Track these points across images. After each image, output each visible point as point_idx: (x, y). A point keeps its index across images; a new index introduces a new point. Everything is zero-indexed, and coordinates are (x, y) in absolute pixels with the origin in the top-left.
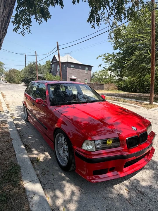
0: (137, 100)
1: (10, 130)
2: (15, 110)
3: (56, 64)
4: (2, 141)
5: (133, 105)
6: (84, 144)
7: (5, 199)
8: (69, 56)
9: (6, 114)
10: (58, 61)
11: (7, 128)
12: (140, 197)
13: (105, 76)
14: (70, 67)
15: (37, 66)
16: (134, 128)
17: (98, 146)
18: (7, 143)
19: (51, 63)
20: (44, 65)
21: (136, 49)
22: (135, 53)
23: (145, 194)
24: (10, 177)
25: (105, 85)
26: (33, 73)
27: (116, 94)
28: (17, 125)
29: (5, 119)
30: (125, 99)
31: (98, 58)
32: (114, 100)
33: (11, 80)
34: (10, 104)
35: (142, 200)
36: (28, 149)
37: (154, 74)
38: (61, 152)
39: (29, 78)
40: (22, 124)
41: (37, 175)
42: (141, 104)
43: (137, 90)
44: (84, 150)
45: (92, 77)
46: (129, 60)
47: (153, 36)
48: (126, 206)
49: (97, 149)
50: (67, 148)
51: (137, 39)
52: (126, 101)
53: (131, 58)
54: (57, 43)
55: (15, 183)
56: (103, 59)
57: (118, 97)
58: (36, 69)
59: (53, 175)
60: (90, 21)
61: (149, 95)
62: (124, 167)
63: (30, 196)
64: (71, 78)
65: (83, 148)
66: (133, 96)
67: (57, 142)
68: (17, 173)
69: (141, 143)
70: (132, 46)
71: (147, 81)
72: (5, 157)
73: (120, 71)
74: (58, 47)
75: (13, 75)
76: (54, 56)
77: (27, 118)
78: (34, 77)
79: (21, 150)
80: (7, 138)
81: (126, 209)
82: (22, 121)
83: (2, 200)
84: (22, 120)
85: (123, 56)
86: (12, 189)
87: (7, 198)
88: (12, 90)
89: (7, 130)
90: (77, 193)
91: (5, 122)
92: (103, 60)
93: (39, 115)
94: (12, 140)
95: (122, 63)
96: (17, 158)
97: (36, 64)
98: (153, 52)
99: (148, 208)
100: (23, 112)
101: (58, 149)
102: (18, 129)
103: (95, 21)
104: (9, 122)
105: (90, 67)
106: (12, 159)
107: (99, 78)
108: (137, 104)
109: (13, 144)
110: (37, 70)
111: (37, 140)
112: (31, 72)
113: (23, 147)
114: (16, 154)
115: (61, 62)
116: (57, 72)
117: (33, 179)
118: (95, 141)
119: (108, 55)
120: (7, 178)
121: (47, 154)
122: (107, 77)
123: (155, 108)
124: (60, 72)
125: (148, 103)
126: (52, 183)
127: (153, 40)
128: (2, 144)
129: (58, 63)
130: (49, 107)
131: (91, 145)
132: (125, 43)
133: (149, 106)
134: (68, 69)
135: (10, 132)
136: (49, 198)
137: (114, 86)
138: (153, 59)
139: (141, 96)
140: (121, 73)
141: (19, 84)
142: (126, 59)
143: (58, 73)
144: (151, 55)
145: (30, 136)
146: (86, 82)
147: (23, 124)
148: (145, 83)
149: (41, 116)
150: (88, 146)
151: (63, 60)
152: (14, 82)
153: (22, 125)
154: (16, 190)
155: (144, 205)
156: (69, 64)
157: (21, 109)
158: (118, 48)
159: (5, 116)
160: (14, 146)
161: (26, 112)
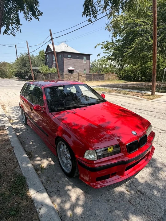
0: (139, 91)
1: (10, 137)
2: (12, 112)
3: (51, 54)
4: (3, 151)
5: (134, 97)
6: (86, 154)
7: (15, 212)
8: (65, 45)
9: (3, 118)
10: (53, 51)
11: (7, 135)
12: (140, 197)
13: (105, 65)
14: (67, 57)
15: (30, 58)
16: (134, 133)
17: (99, 154)
18: (8, 152)
19: (45, 54)
20: (37, 56)
21: (137, 35)
22: (135, 40)
23: (144, 194)
24: (17, 190)
25: (105, 75)
26: (27, 66)
27: (117, 84)
28: (16, 130)
29: (3, 125)
30: (126, 90)
31: (96, 47)
32: (115, 92)
33: (3, 75)
34: (6, 105)
35: (142, 199)
36: (31, 157)
37: (155, 63)
38: (65, 160)
39: (23, 71)
40: (21, 128)
41: (43, 184)
42: (143, 95)
43: (139, 79)
44: (86, 159)
45: (91, 66)
46: (129, 48)
47: (155, 21)
48: (127, 206)
49: (99, 157)
50: (70, 156)
51: (137, 24)
52: (128, 92)
53: (132, 46)
54: (50, 31)
55: (23, 195)
56: (102, 47)
57: (119, 89)
58: (29, 62)
59: (58, 182)
60: (86, 14)
61: (150, 83)
62: (126, 171)
63: (39, 207)
64: (68, 70)
65: (85, 157)
66: (134, 86)
67: (60, 150)
68: (23, 185)
69: (141, 146)
70: (133, 32)
71: (149, 69)
72: (9, 168)
73: (121, 60)
74: (51, 35)
75: (4, 69)
76: (48, 45)
77: (26, 121)
78: (28, 71)
79: (24, 160)
80: (8, 147)
81: (127, 209)
82: (20, 125)
83: (12, 214)
84: (21, 123)
85: (123, 43)
86: (21, 202)
87: (16, 211)
88: (6, 87)
89: (6, 137)
90: (82, 197)
91: (3, 128)
92: (102, 49)
93: (37, 118)
94: (14, 149)
95: (122, 51)
96: (21, 169)
97: (28, 55)
98: (155, 38)
99: (147, 206)
100: (21, 114)
101: (60, 156)
102: (18, 134)
103: (91, 14)
104: (7, 128)
105: (88, 56)
106: (16, 170)
107: (98, 67)
108: (139, 96)
109: (15, 153)
110: (31, 63)
111: (38, 145)
112: (24, 65)
113: (26, 155)
114: (20, 164)
115: (56, 52)
116: (53, 63)
117: (39, 190)
118: (96, 150)
119: (107, 42)
120: (14, 191)
121: (50, 159)
122: (107, 66)
123: (156, 99)
124: (56, 63)
125: (150, 93)
126: (58, 191)
127: (155, 25)
128: (4, 155)
129: (53, 53)
130: (48, 114)
131: (93, 154)
132: (125, 29)
133: (151, 97)
134: (65, 59)
135: (10, 140)
136: (56, 206)
137: (115, 75)
138: (155, 47)
139: (143, 86)
140: (121, 62)
141: (12, 79)
142: (127, 47)
143: (54, 65)
144: (152, 41)
145: (31, 142)
146: (85, 72)
147: (23, 127)
148: (147, 71)
149: (40, 120)
150: (90, 156)
151: (58, 49)
152: (7, 77)
153: (21, 130)
154: (24, 203)
155: (143, 204)
156: (65, 54)
157: (18, 110)
158: (118, 34)
159: (2, 121)
160: (16, 155)
161: (24, 115)
